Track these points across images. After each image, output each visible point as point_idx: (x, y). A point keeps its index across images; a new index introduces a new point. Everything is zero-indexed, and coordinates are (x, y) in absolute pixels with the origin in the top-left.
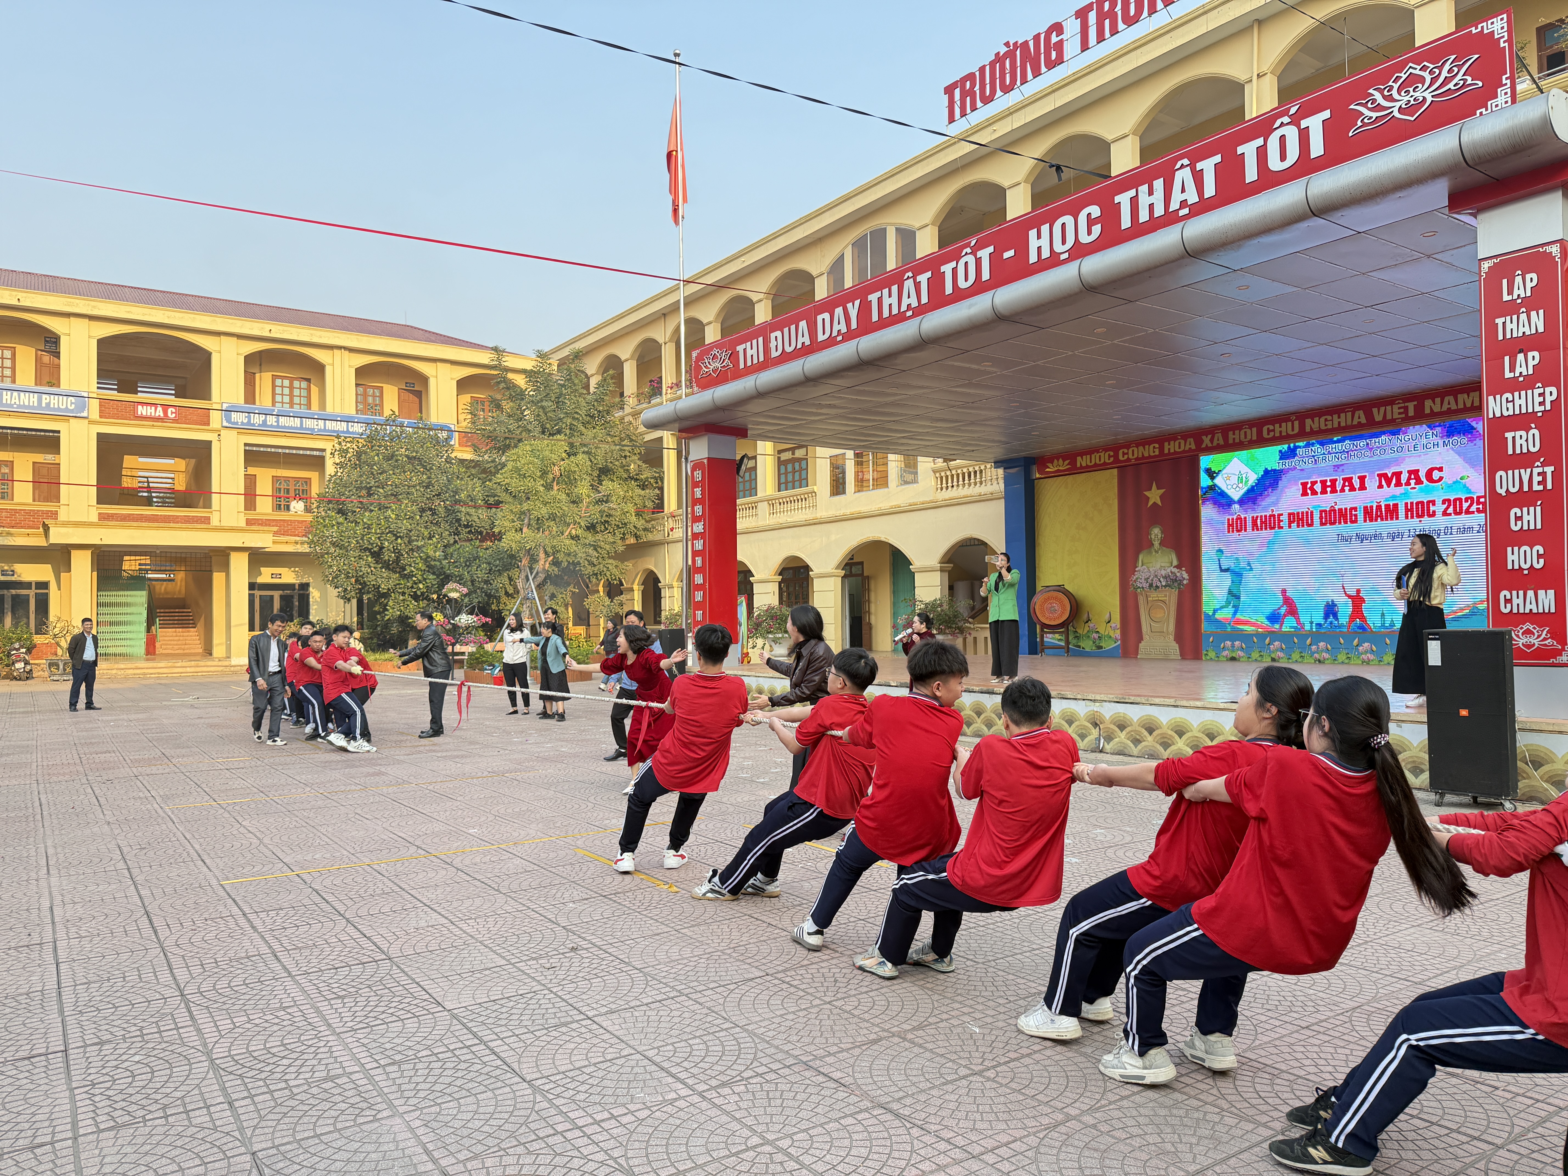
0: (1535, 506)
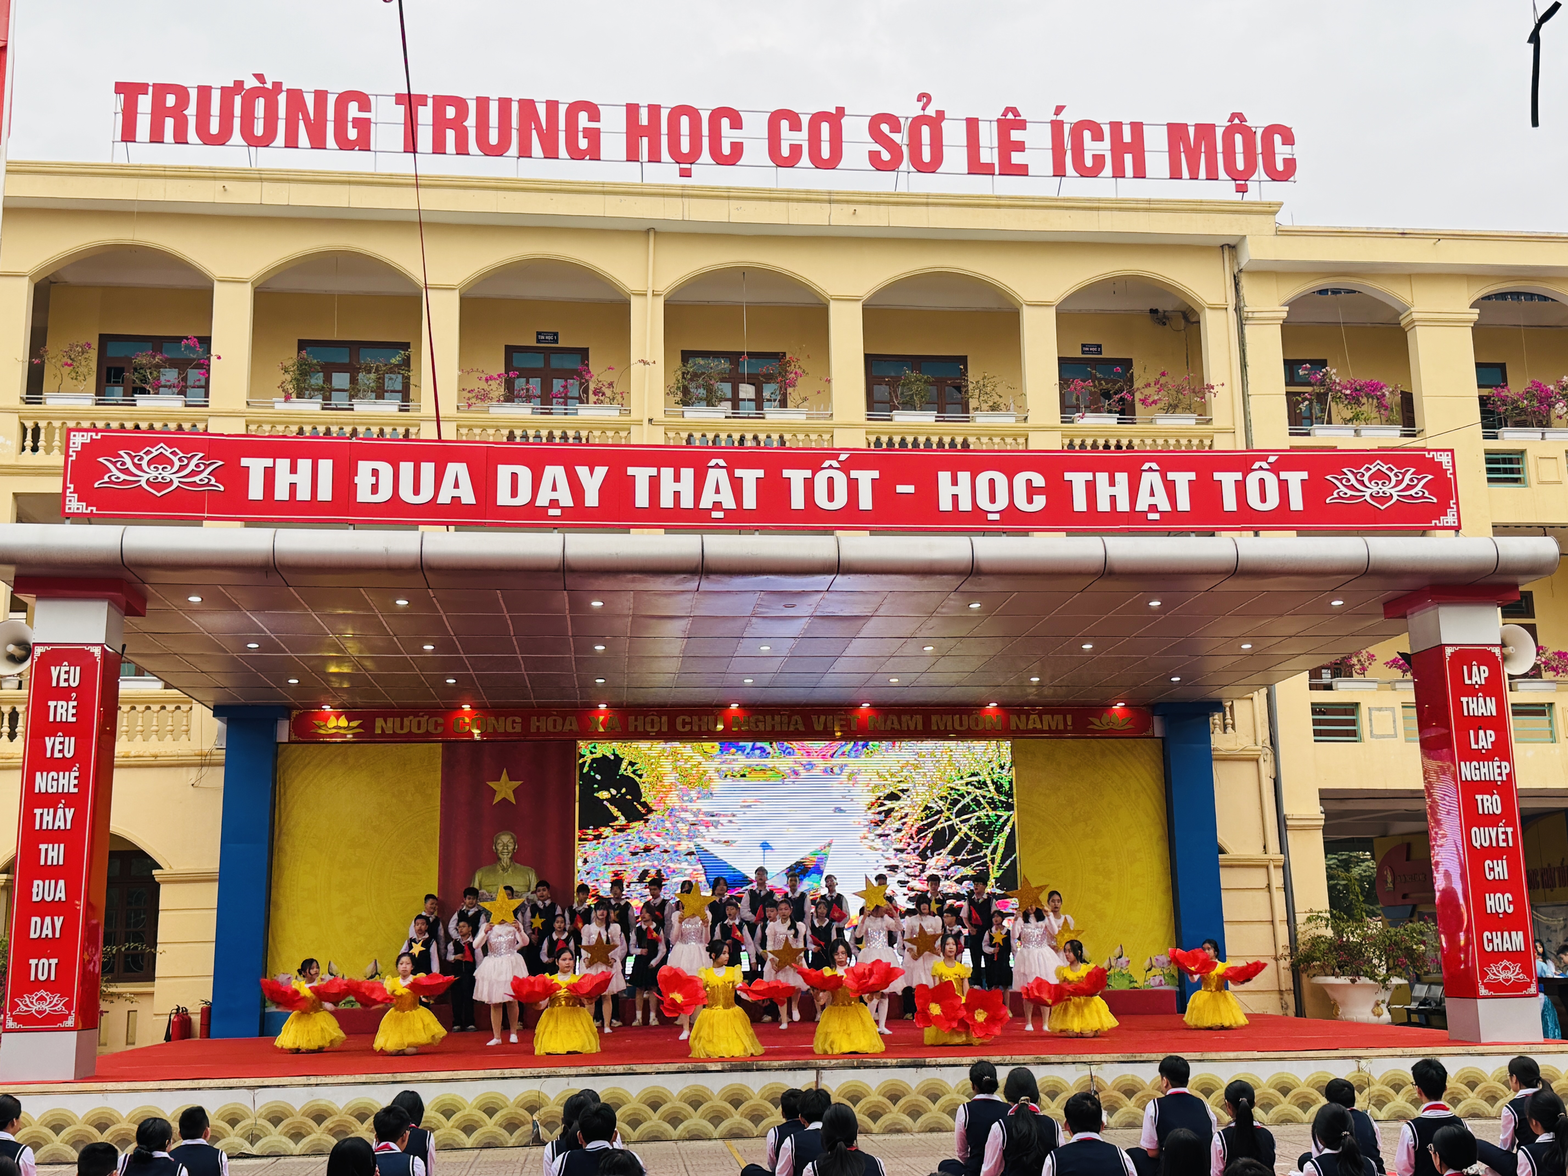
0: (1502, 859)
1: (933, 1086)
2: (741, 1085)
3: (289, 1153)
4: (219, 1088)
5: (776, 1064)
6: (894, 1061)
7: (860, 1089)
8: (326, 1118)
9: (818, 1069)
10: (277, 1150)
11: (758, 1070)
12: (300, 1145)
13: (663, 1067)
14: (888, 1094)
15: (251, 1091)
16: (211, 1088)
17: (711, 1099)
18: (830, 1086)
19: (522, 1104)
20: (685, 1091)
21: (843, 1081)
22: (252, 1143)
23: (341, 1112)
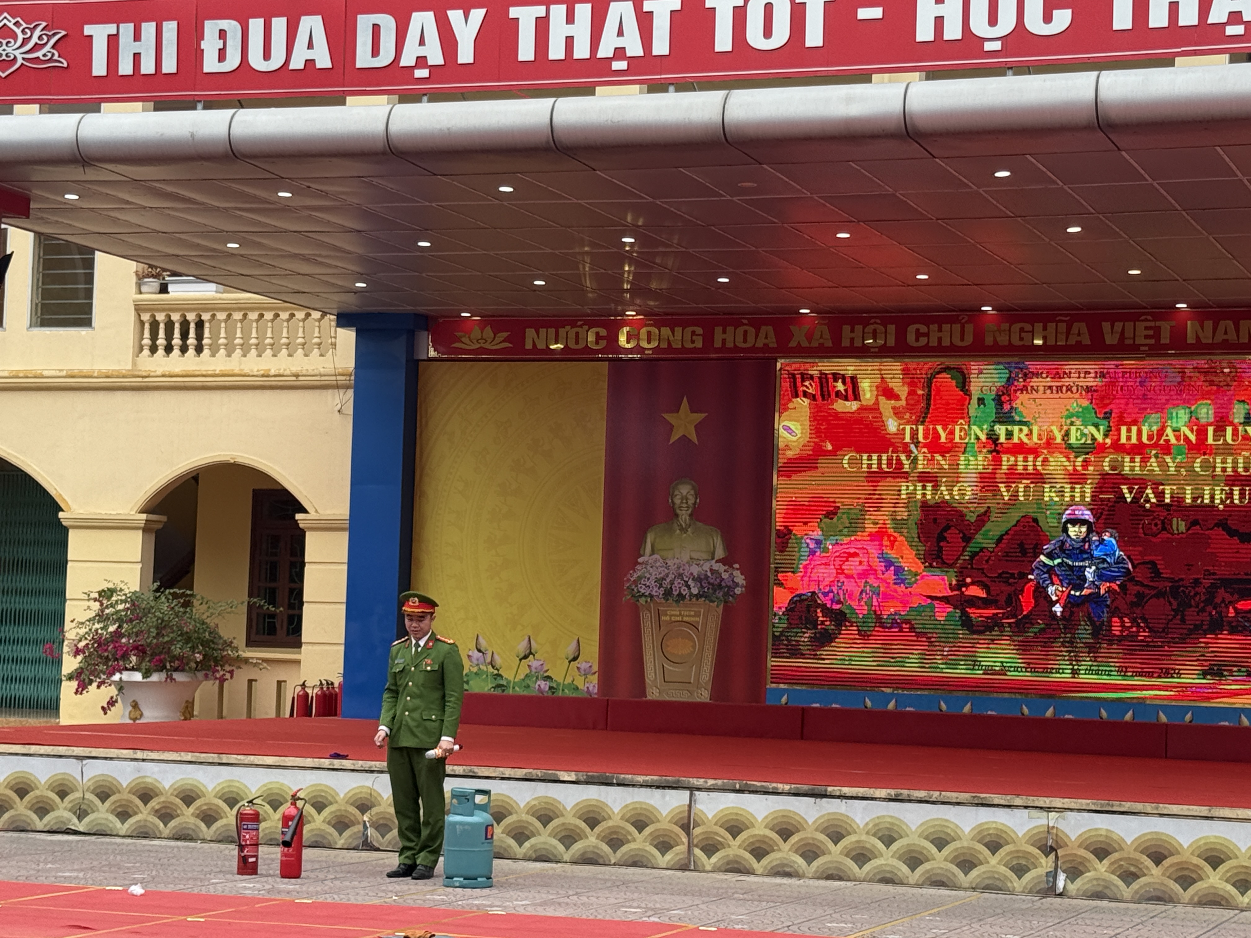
1: (836, 823)
2: (597, 800)
3: (115, 833)
4: (48, 756)
5: (640, 779)
6: (787, 787)
7: (743, 819)
8: (152, 798)
9: (692, 789)
10: (103, 828)
11: (619, 785)
12: (126, 825)
13: (508, 772)
14: (777, 829)
15: (79, 762)
16: (41, 755)
17: (563, 815)
18: (705, 811)
19: (351, 801)
20: (533, 803)
21: (722, 807)
22: (80, 818)
23: (167, 793)
